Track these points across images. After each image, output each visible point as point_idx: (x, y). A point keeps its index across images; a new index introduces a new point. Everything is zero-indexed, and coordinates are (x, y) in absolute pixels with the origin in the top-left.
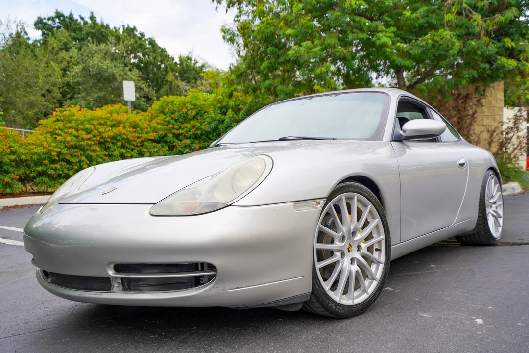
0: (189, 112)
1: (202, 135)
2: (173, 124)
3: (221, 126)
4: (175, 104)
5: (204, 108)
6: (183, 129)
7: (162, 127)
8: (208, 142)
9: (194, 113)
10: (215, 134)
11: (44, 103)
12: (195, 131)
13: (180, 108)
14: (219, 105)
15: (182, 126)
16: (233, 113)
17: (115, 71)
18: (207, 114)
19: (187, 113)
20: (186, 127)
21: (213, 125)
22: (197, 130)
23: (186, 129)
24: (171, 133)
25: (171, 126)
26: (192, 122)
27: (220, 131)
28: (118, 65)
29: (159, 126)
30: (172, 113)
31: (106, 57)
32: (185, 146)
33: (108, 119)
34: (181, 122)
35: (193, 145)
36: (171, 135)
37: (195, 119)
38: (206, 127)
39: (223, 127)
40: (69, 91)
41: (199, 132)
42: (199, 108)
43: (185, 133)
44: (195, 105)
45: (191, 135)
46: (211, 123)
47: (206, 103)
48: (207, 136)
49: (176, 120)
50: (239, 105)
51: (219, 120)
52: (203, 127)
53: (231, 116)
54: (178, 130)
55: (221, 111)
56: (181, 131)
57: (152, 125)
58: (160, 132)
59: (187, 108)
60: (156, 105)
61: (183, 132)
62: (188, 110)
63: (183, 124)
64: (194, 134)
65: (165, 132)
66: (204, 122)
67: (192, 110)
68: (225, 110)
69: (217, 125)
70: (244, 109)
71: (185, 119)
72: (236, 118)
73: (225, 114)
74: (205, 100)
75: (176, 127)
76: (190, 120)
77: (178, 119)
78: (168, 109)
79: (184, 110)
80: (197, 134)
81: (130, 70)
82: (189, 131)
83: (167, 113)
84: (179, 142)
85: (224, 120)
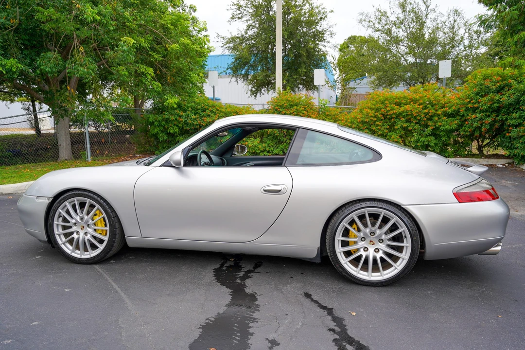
10: (517, 106)
25: (468, 100)
36: (462, 110)
38: (504, 100)
45: (485, 108)
65: (460, 107)
71: (488, 92)
75: (473, 101)
80: (493, 107)
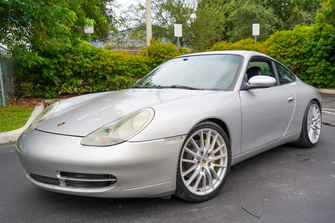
0: (292, 41)
1: (300, 55)
2: (281, 49)
3: (314, 49)
4: (284, 37)
5: (304, 37)
6: (287, 52)
7: (273, 51)
8: (304, 60)
9: (296, 40)
11: (216, 34)
12: (295, 53)
13: (287, 38)
14: (314, 35)
15: (287, 50)
16: (323, 40)
17: (256, 12)
18: (305, 41)
19: (290, 41)
20: (289, 51)
21: (308, 49)
22: (297, 52)
23: (289, 52)
24: (279, 54)
25: (279, 50)
26: (294, 47)
27: (313, 52)
28: (259, 6)
29: (272, 51)
30: (282, 42)
31: (252, 2)
32: (288, 63)
33: (242, 48)
34: (286, 48)
35: (293, 62)
37: (296, 45)
38: (303, 50)
39: (316, 49)
40: (228, 27)
41: (298, 54)
42: (300, 38)
43: (288, 55)
44: (297, 36)
45: (292, 55)
46: (307, 47)
47: (306, 34)
48: (303, 56)
49: (283, 47)
50: (329, 34)
51: (313, 45)
52: (301, 50)
53: (321, 42)
54: (283, 52)
55: (315, 39)
56: (285, 53)
57: (268, 50)
58: (272, 54)
59: (291, 39)
60: (272, 37)
61: (287, 54)
62: (292, 40)
63: (288, 48)
64: (294, 55)
65: (275, 54)
66: (302, 46)
67: (294, 39)
68: (318, 38)
69: (311, 48)
70: (333, 36)
71: (290, 45)
72: (325, 43)
73: (318, 40)
74: (305, 32)
75: (283, 51)
76: (292, 46)
77: (284, 46)
78: (279, 39)
79: (289, 40)
80: (296, 55)
81: (267, 9)
82: (291, 53)
83: (278, 42)
84: (284, 60)
85: (317, 45)
